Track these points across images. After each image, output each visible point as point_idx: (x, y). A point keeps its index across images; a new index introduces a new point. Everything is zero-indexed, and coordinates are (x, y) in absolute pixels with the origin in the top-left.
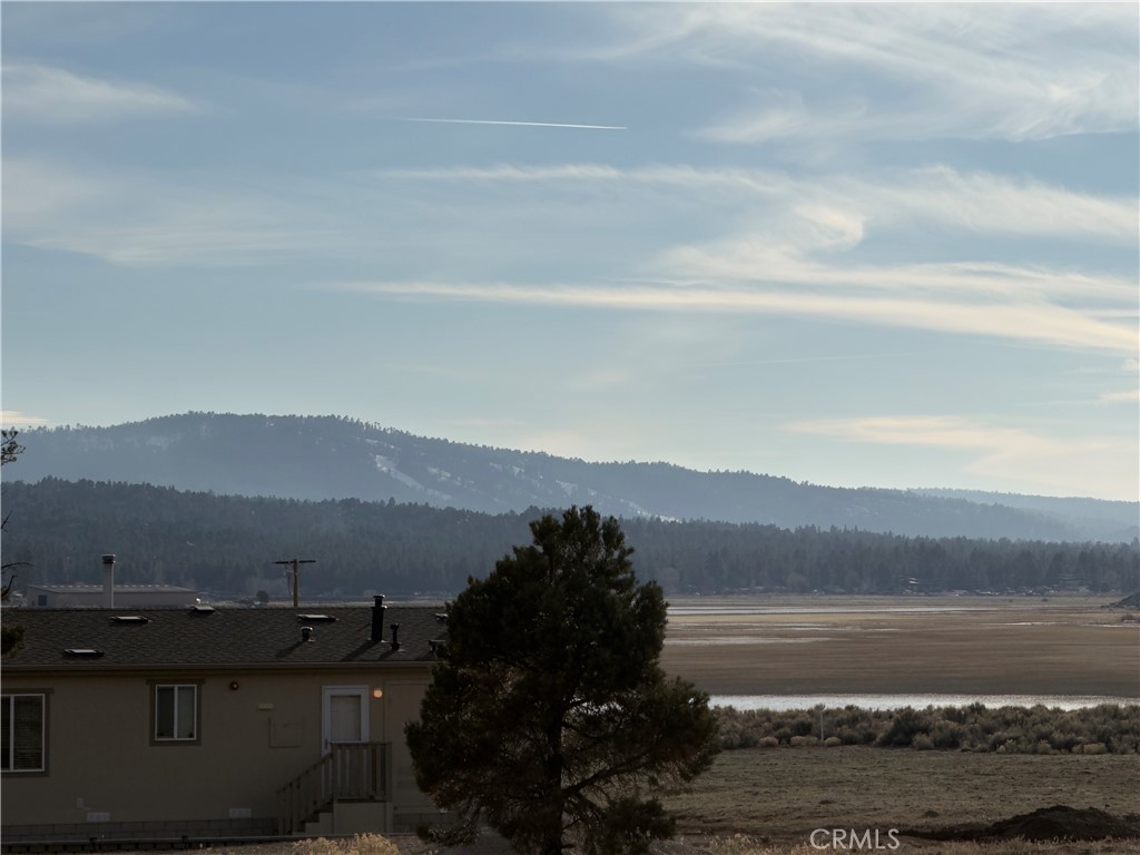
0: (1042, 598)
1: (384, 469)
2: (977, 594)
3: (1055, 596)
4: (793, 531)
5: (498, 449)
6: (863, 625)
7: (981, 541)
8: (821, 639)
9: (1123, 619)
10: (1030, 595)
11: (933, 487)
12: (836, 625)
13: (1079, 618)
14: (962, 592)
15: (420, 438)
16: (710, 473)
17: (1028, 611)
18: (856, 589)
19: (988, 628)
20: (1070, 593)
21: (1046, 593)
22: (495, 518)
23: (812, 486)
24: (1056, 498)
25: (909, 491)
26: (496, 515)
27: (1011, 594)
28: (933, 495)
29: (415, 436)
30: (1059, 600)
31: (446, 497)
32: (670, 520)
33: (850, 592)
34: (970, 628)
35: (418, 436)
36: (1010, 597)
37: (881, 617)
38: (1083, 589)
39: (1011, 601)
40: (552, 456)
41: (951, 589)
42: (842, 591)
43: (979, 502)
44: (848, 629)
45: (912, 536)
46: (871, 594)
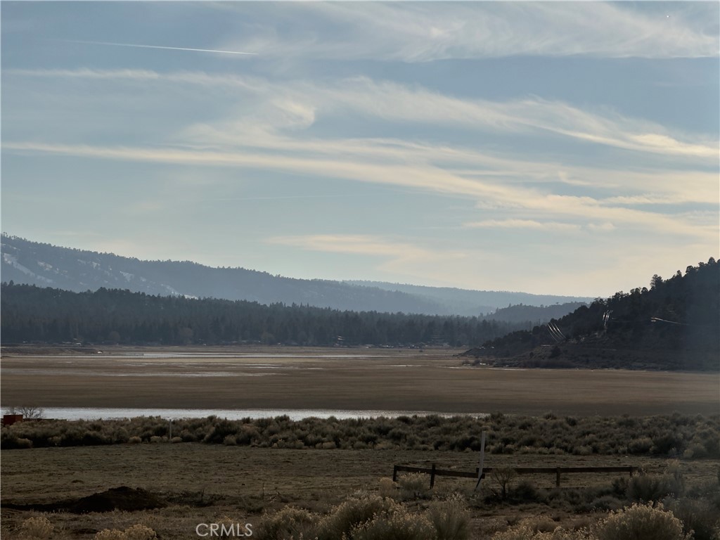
0: (419, 350)
1: (9, 262)
2: (380, 347)
3: (428, 349)
4: (268, 306)
5: (83, 251)
6: (301, 365)
7: (386, 314)
8: (270, 374)
9: (463, 363)
10: (413, 348)
11: (359, 279)
12: (284, 365)
13: (437, 363)
14: (370, 346)
15: (33, 243)
16: (219, 269)
17: (407, 358)
18: (305, 343)
19: (378, 368)
20: (437, 347)
21: (423, 347)
22: (78, 294)
23: (283, 278)
24: (435, 288)
25: (343, 282)
26: (78, 292)
27: (401, 347)
28: (358, 285)
29: (29, 242)
30: (429, 352)
31: (49, 281)
32: (190, 297)
33: (301, 345)
34: (366, 368)
35: (32, 241)
36: (401, 349)
37: (314, 360)
38: (446, 345)
39: (400, 351)
40: (118, 256)
41: (364, 343)
42: (296, 344)
43: (386, 289)
44: (291, 368)
45: (343, 310)
46: (314, 346)
